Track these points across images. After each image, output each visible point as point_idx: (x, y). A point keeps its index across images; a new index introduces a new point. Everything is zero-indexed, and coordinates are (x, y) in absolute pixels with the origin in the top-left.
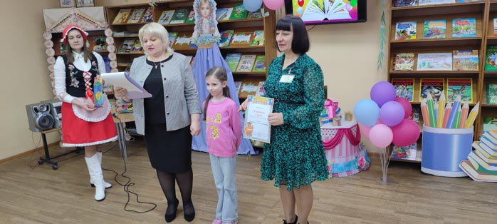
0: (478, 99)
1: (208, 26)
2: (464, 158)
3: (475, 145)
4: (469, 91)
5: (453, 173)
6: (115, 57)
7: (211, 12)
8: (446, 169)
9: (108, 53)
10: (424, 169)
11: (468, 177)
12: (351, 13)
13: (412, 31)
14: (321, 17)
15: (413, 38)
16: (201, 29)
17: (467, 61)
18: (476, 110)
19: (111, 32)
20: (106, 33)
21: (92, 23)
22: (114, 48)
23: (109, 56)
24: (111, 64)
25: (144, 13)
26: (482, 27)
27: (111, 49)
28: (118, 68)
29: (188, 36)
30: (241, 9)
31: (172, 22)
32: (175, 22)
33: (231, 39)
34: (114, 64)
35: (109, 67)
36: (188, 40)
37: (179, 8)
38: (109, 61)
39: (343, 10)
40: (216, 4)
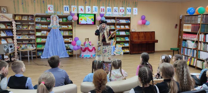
0: (115, 40)
1: (55, 23)
2: (114, 51)
3: (115, 48)
5: (113, 54)
6: (16, 31)
7: (57, 19)
9: (13, 29)
11: (115, 55)
12: (92, 23)
14: (86, 23)
16: (53, 24)
18: (115, 42)
19: (15, 22)
20: (13, 23)
21: (8, 19)
22: (15, 28)
23: (13, 30)
24: (14, 33)
25: (28, 17)
26: (115, 27)
27: (14, 28)
28: (16, 34)
29: (46, 25)
30: (65, 19)
31: (42, 21)
32: (43, 21)
33: (62, 27)
34: (15, 33)
35: (12, 34)
36: (46, 26)
37: (42, 17)
38: (13, 32)
39: (91, 22)
40: (58, 17)
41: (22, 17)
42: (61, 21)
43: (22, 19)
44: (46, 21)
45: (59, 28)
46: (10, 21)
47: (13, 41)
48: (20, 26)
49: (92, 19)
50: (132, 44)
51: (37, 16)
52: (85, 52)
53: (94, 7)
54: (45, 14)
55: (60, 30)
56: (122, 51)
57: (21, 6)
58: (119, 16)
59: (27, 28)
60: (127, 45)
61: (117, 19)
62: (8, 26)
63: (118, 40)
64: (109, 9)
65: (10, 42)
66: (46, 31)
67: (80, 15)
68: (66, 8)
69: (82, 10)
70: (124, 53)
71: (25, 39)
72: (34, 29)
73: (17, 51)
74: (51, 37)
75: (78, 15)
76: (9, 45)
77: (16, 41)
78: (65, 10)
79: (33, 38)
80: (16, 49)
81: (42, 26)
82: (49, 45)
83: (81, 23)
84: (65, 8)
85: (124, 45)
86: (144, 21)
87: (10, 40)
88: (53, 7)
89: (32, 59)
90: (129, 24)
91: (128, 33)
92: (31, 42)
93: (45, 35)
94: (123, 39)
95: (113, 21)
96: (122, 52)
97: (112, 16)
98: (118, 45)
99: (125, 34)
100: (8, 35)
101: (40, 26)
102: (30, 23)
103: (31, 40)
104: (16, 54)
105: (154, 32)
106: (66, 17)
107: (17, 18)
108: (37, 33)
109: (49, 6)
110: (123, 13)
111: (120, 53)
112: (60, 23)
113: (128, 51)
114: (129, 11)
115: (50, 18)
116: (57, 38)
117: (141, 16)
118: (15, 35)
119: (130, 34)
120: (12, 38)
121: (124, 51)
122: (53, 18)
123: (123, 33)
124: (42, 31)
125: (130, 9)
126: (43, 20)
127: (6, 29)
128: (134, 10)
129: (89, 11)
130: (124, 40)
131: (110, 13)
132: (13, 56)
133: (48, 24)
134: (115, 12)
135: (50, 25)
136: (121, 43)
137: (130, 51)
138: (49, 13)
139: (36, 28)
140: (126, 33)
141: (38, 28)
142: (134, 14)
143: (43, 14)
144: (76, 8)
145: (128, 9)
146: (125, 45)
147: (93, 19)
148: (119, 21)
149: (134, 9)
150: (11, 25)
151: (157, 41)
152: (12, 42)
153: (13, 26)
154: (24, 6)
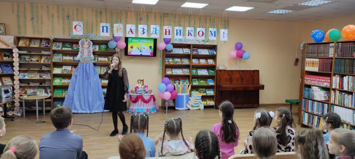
0: (190, 84)
1: (87, 52)
2: (187, 103)
3: (190, 98)
4: (187, 81)
5: (185, 108)
6: (18, 64)
7: (89, 46)
8: (183, 107)
9: (13, 62)
10: (176, 108)
11: (189, 109)
12: (151, 53)
13: (171, 61)
14: (139, 53)
15: (172, 63)
16: (83, 54)
17: (186, 72)
18: (190, 87)
19: (17, 50)
20: (14, 51)
21: (6, 44)
22: (18, 59)
23: (14, 64)
24: (14, 68)
25: (41, 42)
26: (190, 61)
27: (16, 59)
28: (19, 71)
29: (70, 56)
30: (103, 47)
31: (63, 49)
32: (66, 49)
33: (98, 59)
34: (16, 68)
35: (11, 70)
36: (71, 58)
37: (64, 42)
38: (13, 66)
39: (148, 52)
40: (92, 43)
41: (30, 42)
42: (97, 50)
43: (29, 45)
44: (70, 49)
45: (93, 62)
46: (10, 48)
47: (13, 83)
48: (27, 57)
49: (150, 47)
50: (219, 91)
51: (56, 40)
52: (137, 103)
53: (153, 26)
54: (69, 38)
55: (95, 64)
56: (201, 102)
57: (29, 24)
58: (198, 43)
59: (38, 61)
60: (211, 93)
61: (193, 47)
62: (5, 56)
63: (196, 83)
64: (178, 31)
65: (8, 84)
66: (71, 67)
67: (129, 40)
68: (105, 28)
69: (132, 31)
70: (205, 107)
71: (34, 78)
72: (49, 63)
73: (19, 100)
74: (78, 77)
75: (127, 39)
76: (3, 89)
77: (19, 82)
78: (103, 32)
79: (47, 78)
80: (17, 96)
81: (64, 57)
82: (74, 90)
83: (132, 54)
84: (103, 27)
85: (205, 92)
86: (240, 52)
87: (8, 81)
88: (82, 25)
89: (44, 114)
90: (214, 57)
91: (212, 72)
92: (44, 85)
93: (69, 73)
94: (204, 82)
95: (186, 51)
96: (202, 105)
97: (185, 43)
98: (195, 93)
99: (207, 74)
100: (5, 72)
101: (61, 57)
102: (43, 52)
103: (44, 81)
104: (17, 104)
105: (258, 71)
106: (106, 43)
107: (21, 44)
108: (55, 69)
109: (75, 23)
110: (203, 38)
111: (198, 106)
112: (94, 53)
113: (212, 103)
114: (212, 35)
115: (77, 43)
116: (88, 79)
117: (235, 44)
118: (16, 73)
119: (215, 74)
120: (12, 76)
121: (205, 102)
122: (83, 44)
123: (204, 72)
124: (64, 67)
125: (215, 32)
126: (66, 47)
127: (2, 61)
128: (221, 34)
129: (144, 33)
130: (205, 85)
131: (181, 37)
132: (12, 107)
133: (75, 54)
134: (189, 35)
135: (76, 56)
136: (201, 89)
137: (216, 104)
138: (77, 35)
139: (54, 61)
140: (208, 72)
141: (56, 61)
142: (222, 39)
143: (67, 38)
144: (122, 27)
145: (211, 31)
146: (208, 92)
147: (153, 47)
148: (196, 50)
149: (222, 31)
150: (10, 55)
151: (262, 87)
152: (11, 84)
153: (13, 57)
154: (35, 23)
